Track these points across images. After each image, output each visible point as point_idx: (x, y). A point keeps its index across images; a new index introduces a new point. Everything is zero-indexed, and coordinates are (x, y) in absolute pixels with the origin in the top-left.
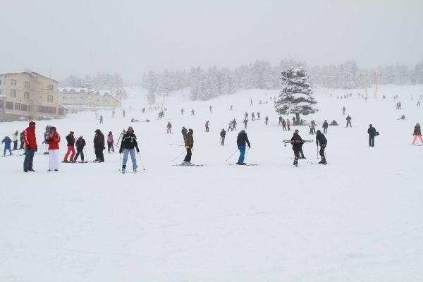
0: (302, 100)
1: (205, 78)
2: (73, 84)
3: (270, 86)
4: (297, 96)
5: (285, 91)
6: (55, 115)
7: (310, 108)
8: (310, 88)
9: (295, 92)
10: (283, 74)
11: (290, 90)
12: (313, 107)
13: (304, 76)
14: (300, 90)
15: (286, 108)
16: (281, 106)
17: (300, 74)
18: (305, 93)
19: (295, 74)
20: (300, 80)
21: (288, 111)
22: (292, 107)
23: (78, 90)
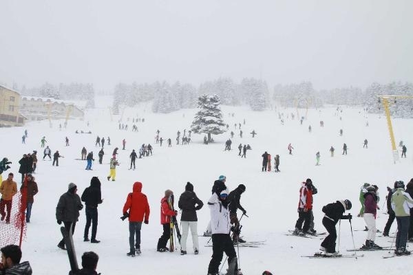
0: (212, 122)
1: (167, 92)
2: (43, 94)
3: (229, 102)
4: (208, 118)
5: (200, 113)
6: (14, 123)
7: (218, 129)
8: (220, 112)
9: (207, 115)
10: (200, 99)
11: (203, 114)
12: (221, 128)
13: (217, 102)
14: (212, 114)
15: (199, 128)
16: (195, 126)
17: (213, 100)
18: (216, 116)
19: (209, 100)
20: (212, 105)
21: (200, 131)
22: (204, 127)
23: (45, 99)
